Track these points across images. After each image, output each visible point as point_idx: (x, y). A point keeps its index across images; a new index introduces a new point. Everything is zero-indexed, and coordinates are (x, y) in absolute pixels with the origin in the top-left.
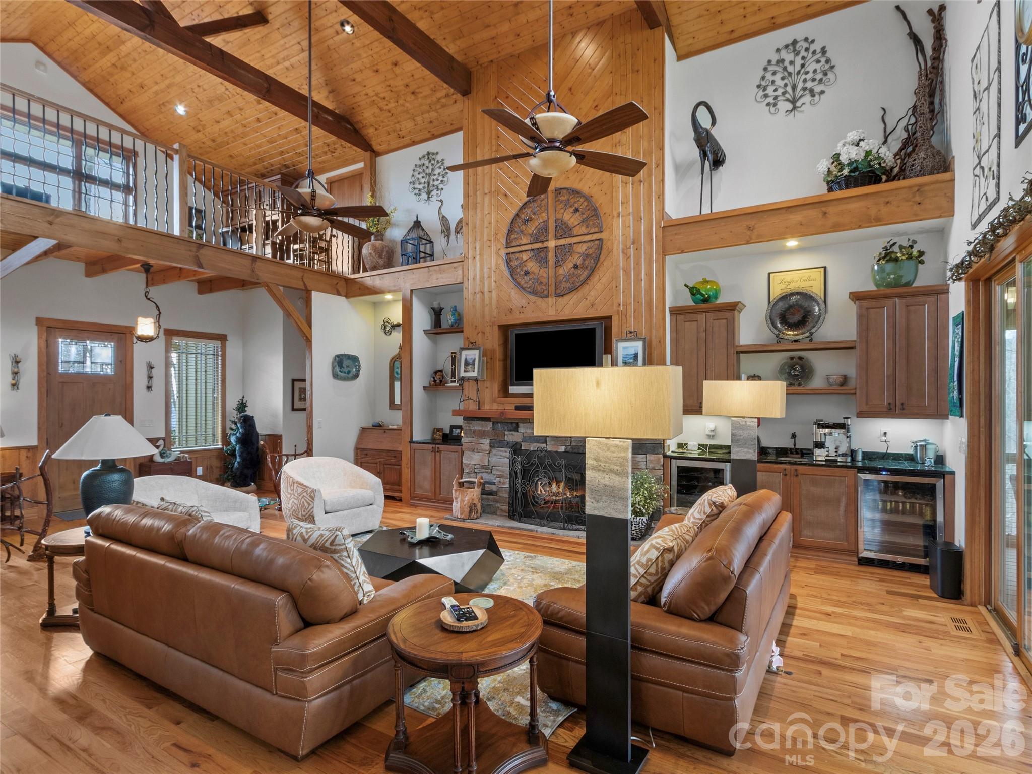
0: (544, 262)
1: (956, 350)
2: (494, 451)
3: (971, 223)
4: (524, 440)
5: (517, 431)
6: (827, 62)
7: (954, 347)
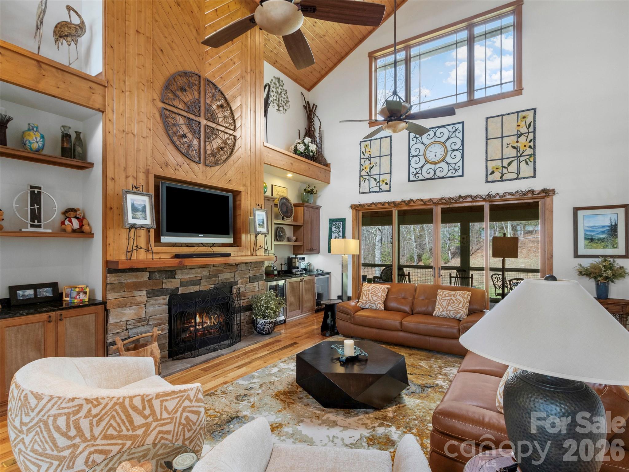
0: (196, 133)
1: (333, 230)
2: (151, 301)
3: (360, 192)
4: (182, 285)
5: (175, 278)
6: (287, 97)
7: (330, 229)
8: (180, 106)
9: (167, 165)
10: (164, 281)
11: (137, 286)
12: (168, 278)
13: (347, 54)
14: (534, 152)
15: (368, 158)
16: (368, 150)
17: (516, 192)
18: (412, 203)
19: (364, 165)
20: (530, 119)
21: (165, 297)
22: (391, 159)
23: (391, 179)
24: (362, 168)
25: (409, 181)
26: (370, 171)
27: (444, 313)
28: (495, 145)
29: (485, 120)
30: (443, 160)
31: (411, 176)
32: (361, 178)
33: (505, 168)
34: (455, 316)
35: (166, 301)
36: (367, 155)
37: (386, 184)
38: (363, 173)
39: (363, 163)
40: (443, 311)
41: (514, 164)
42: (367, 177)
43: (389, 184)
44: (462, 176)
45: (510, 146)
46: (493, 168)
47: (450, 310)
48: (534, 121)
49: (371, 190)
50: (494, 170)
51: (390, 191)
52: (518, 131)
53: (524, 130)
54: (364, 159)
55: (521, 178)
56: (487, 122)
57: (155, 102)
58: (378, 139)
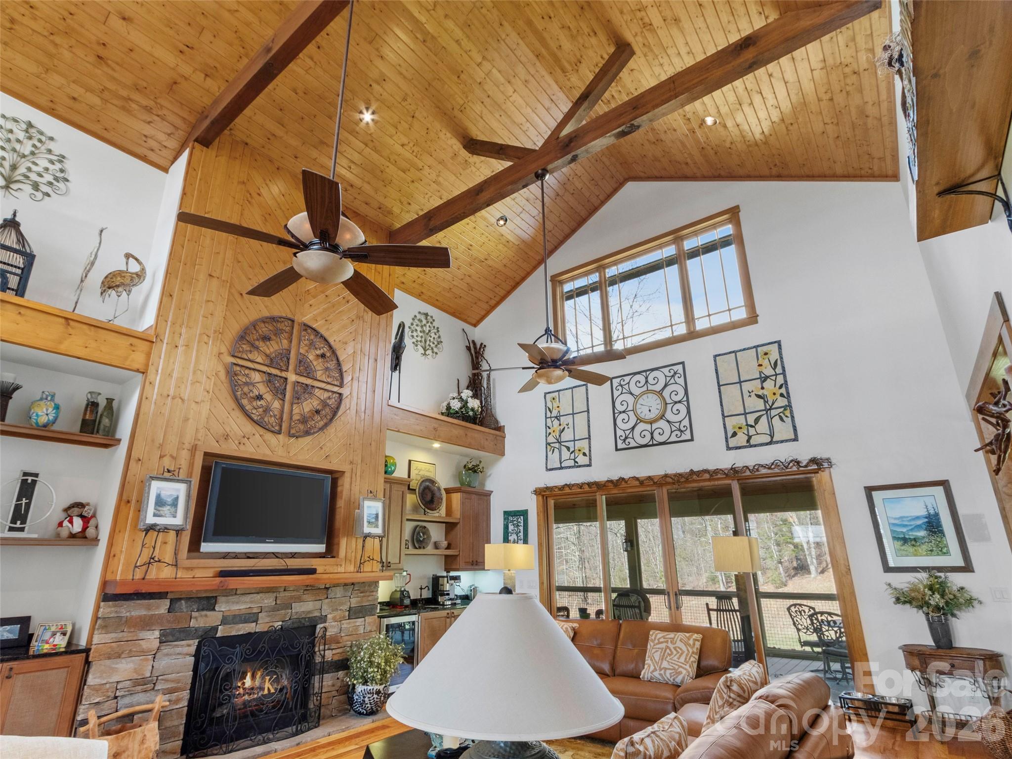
0: (280, 393)
1: (510, 530)
2: (166, 649)
3: (546, 467)
4: (225, 621)
5: (214, 609)
6: (439, 337)
7: (506, 527)
8: (259, 360)
9: (227, 437)
10: (194, 614)
11: (146, 624)
12: (203, 610)
13: (523, 279)
14: (789, 402)
15: (556, 417)
16: (555, 405)
17: (773, 464)
18: (623, 485)
19: (551, 427)
20: (774, 356)
21: (191, 642)
22: (588, 417)
23: (590, 447)
24: (549, 431)
25: (617, 449)
26: (560, 436)
27: (656, 674)
28: (732, 394)
29: (713, 359)
30: (662, 417)
31: (619, 442)
32: (549, 447)
33: (752, 426)
34: (674, 680)
35: (193, 649)
36: (555, 413)
37: (584, 454)
38: (551, 439)
39: (549, 424)
40: (655, 670)
41: (764, 420)
42: (557, 445)
43: (588, 454)
44: (692, 440)
45: (753, 394)
46: (734, 427)
47: (666, 669)
48: (781, 358)
49: (563, 465)
50: (737, 430)
51: (589, 465)
52: (761, 372)
53: (769, 371)
54: (551, 417)
55: (777, 442)
56: (715, 361)
57: (221, 356)
58: (570, 389)
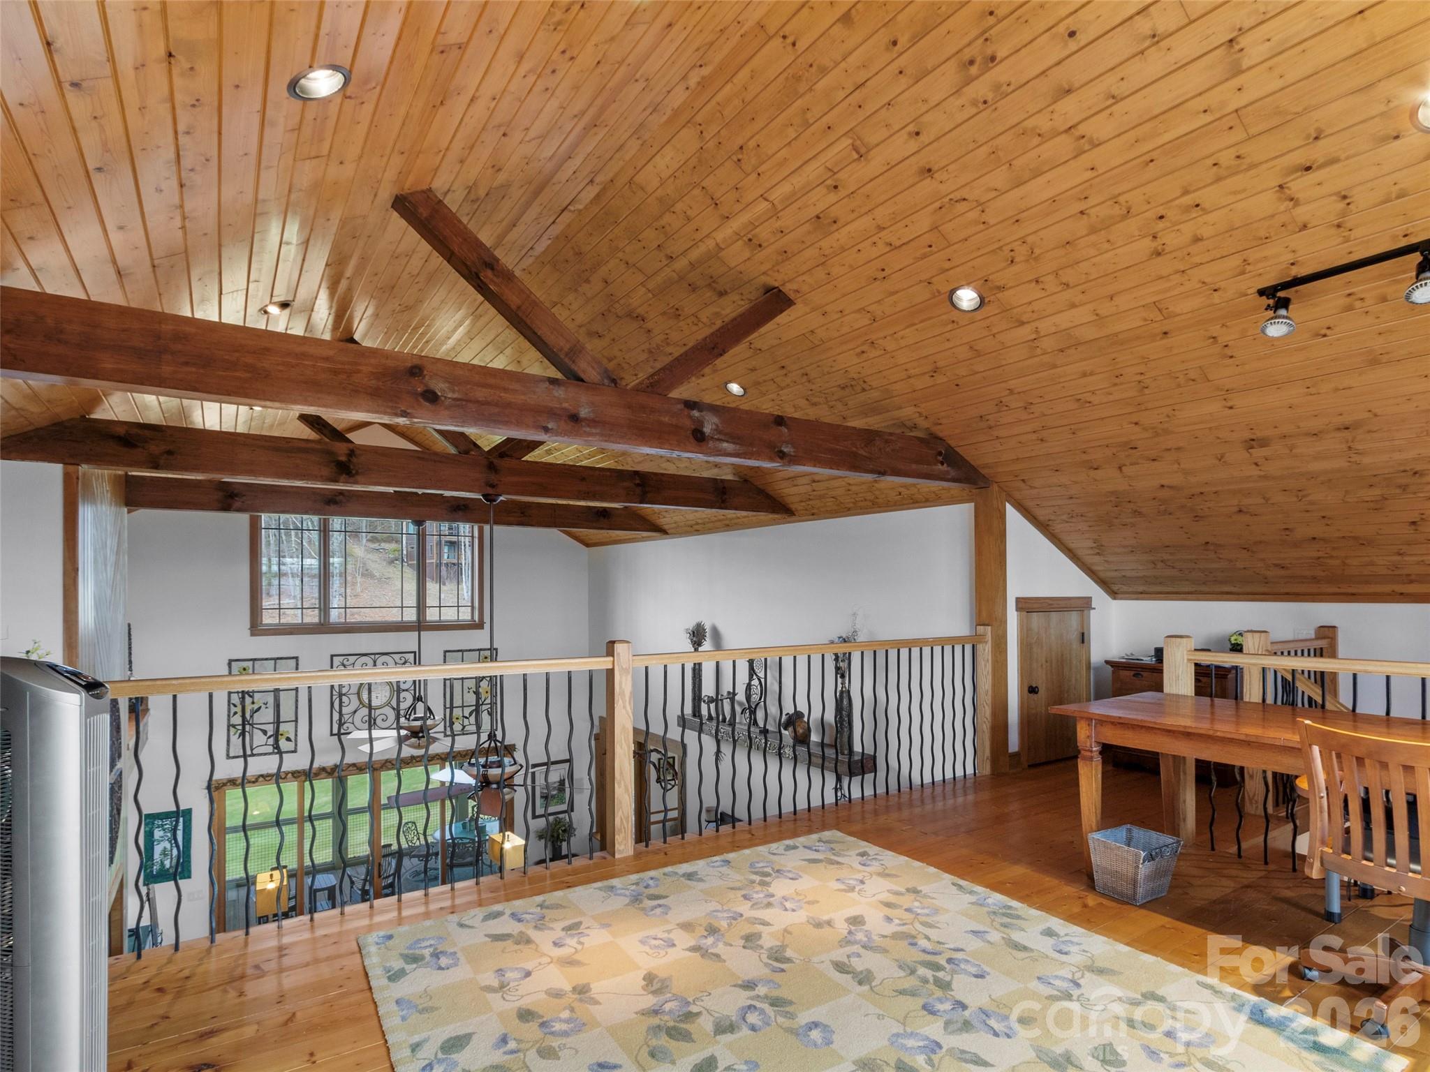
3: (227, 755)
15: (249, 693)
19: (239, 704)
22: (297, 696)
23: (296, 731)
24: (233, 709)
25: (332, 735)
26: (252, 716)
29: (442, 654)
30: (387, 703)
31: (335, 726)
32: (234, 730)
33: (465, 717)
37: (288, 739)
38: (238, 720)
39: (237, 701)
42: (247, 728)
43: (293, 738)
45: (470, 690)
49: (255, 752)
50: (454, 720)
51: (295, 751)
54: (238, 693)
56: (445, 656)
58: (271, 659)
